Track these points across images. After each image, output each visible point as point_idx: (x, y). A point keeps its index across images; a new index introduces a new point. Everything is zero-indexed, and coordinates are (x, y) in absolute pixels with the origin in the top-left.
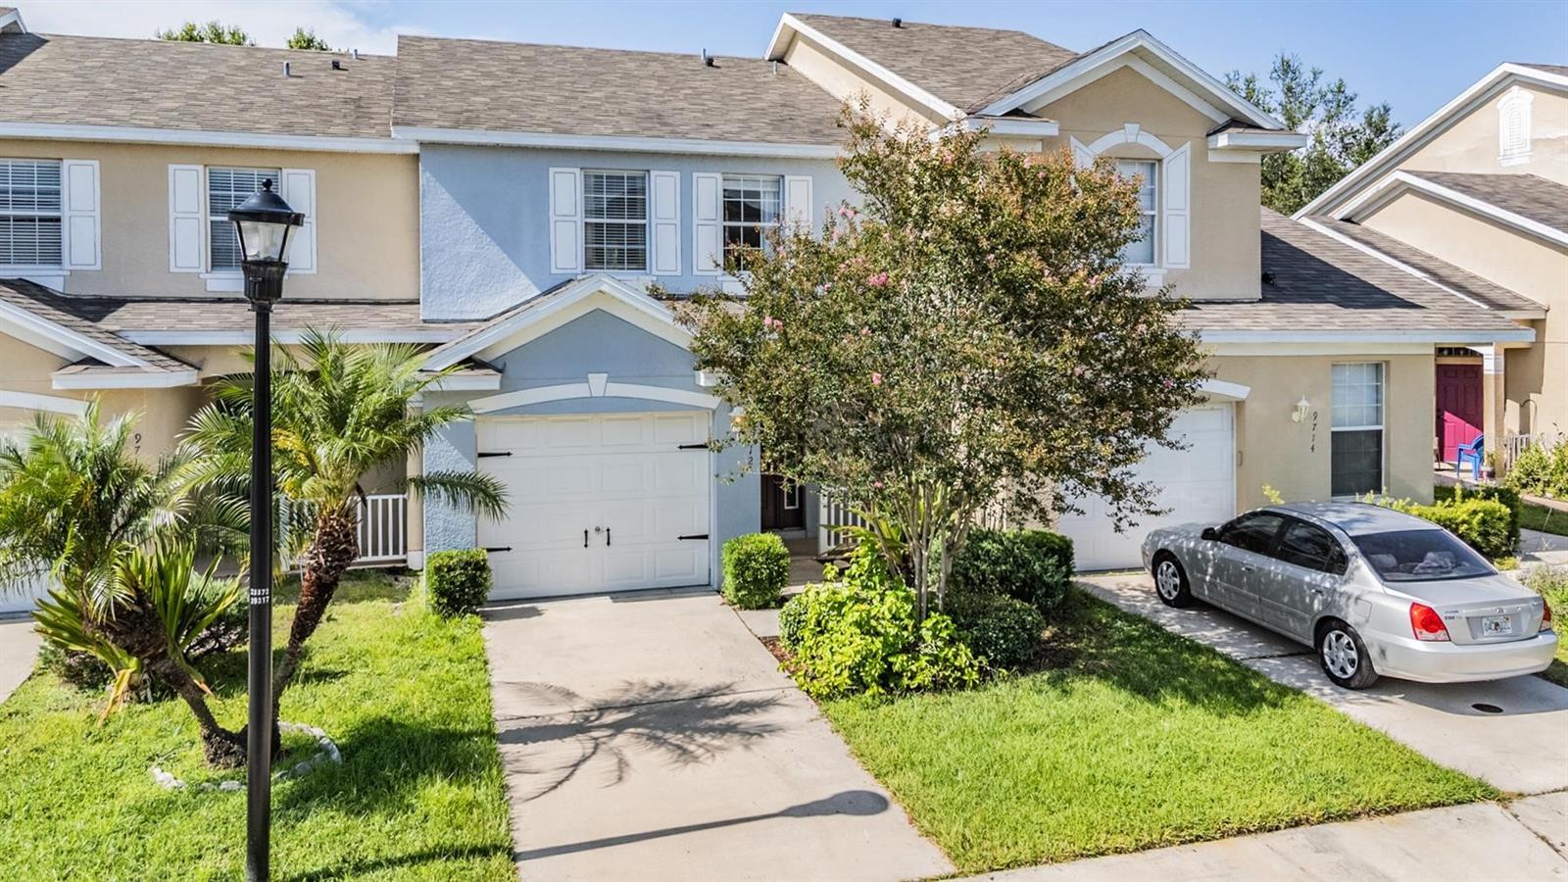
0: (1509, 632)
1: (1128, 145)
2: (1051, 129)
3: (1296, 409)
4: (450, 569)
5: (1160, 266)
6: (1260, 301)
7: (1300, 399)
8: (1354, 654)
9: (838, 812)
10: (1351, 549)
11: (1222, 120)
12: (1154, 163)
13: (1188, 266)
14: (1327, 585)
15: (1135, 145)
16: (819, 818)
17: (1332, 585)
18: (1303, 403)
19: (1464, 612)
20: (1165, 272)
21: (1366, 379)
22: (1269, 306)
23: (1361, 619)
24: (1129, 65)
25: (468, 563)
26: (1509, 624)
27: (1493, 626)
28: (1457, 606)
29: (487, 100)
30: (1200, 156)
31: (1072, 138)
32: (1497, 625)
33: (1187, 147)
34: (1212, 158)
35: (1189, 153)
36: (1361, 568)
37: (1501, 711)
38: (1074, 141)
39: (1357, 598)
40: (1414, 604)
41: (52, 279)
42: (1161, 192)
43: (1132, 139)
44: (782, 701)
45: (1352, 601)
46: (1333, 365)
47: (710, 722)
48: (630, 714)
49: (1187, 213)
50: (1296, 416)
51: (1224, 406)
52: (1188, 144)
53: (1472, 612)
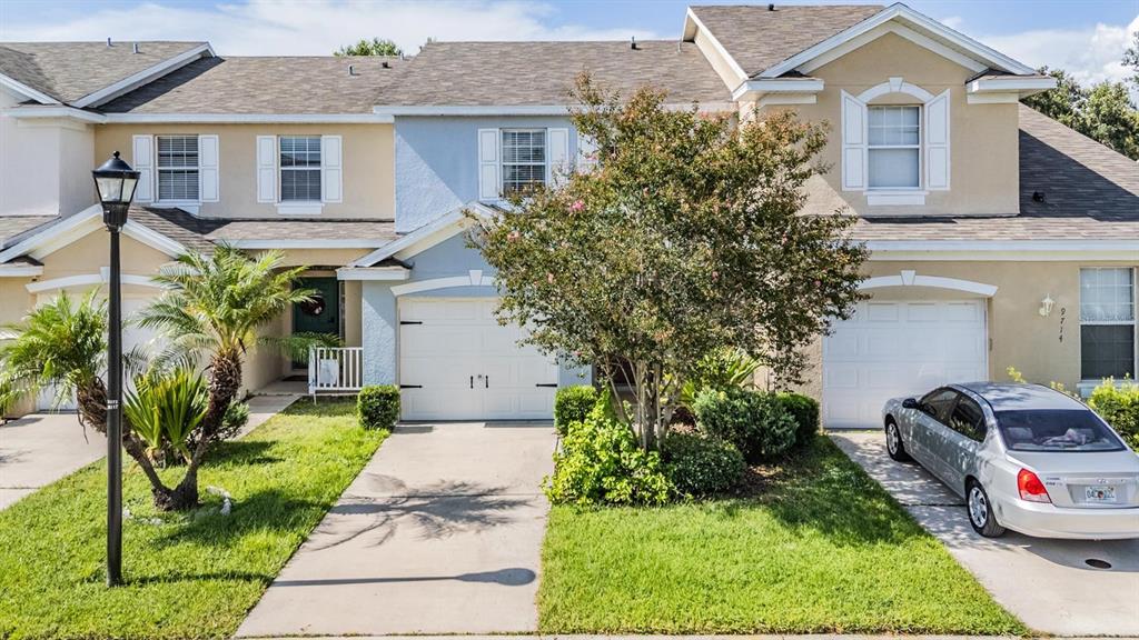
0: (1114, 500)
1: (891, 94)
2: (817, 85)
3: (1042, 305)
4: (370, 397)
5: (923, 190)
6: (1019, 216)
7: (1045, 298)
8: (985, 508)
9: (495, 581)
10: (991, 421)
11: (980, 69)
12: (917, 108)
13: (948, 188)
14: (971, 450)
15: (899, 94)
16: (480, 583)
17: (974, 450)
18: (1048, 301)
19: (1065, 480)
20: (927, 193)
21: (1119, 280)
22: (1026, 220)
23: (988, 480)
24: (895, 31)
25: (381, 394)
26: (1114, 493)
27: (1096, 494)
28: (1061, 474)
29: (451, 84)
30: (959, 99)
31: (843, 92)
32: (1100, 493)
33: (947, 93)
34: (971, 100)
35: (948, 98)
36: (995, 437)
37: (1110, 566)
38: (844, 94)
39: (987, 462)
40: (1023, 469)
41: (192, 207)
42: (923, 130)
43: (896, 89)
44: (531, 503)
45: (983, 463)
46: (1081, 269)
47: (470, 512)
48: (427, 502)
49: (948, 145)
50: (1042, 312)
51: (977, 302)
52: (948, 91)
53: (1074, 481)
